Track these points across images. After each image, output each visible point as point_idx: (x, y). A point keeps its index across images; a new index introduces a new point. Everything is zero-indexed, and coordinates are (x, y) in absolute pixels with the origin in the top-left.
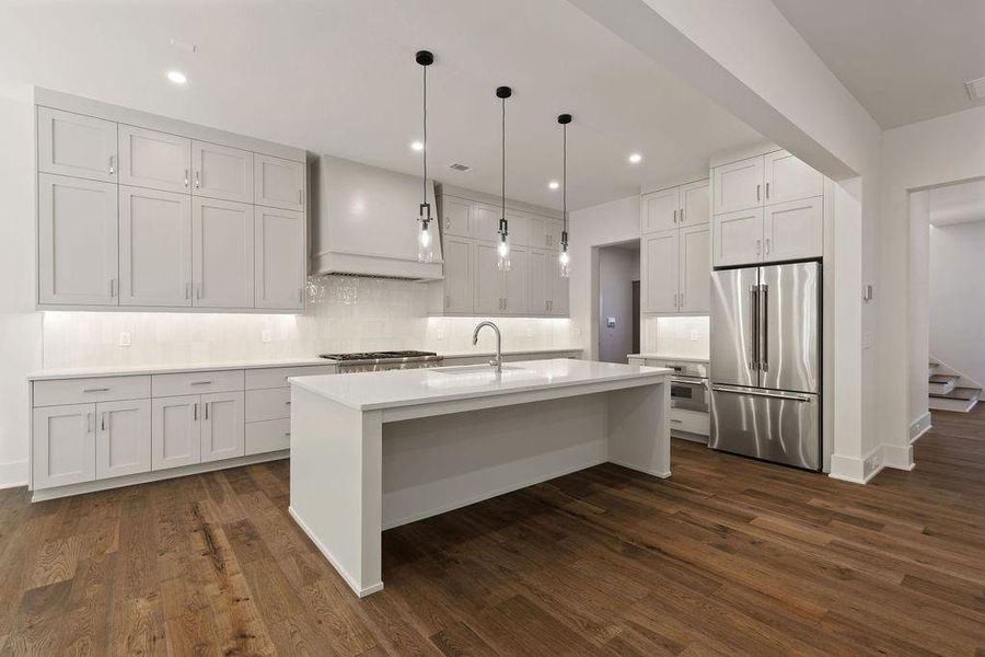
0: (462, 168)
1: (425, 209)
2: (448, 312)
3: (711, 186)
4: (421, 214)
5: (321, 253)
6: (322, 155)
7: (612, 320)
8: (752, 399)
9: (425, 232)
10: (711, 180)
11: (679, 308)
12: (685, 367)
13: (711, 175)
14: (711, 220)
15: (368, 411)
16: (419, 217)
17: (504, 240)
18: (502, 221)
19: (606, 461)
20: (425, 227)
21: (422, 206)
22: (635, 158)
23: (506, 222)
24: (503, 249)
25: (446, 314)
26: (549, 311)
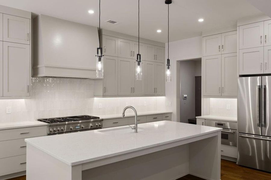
0: (113, 22)
1: (99, 50)
2: (105, 95)
3: (238, 35)
4: (98, 53)
5: (39, 66)
6: (40, 14)
7: (185, 96)
8: (254, 141)
9: (100, 62)
10: (238, 31)
11: (221, 94)
12: (225, 124)
13: (238, 29)
14: (238, 51)
15: (75, 166)
16: (97, 55)
17: (139, 64)
18: (138, 55)
19: (188, 174)
20: (100, 60)
21: (98, 49)
22: (201, 20)
23: (140, 55)
24: (139, 69)
25: (104, 96)
26: (155, 93)
